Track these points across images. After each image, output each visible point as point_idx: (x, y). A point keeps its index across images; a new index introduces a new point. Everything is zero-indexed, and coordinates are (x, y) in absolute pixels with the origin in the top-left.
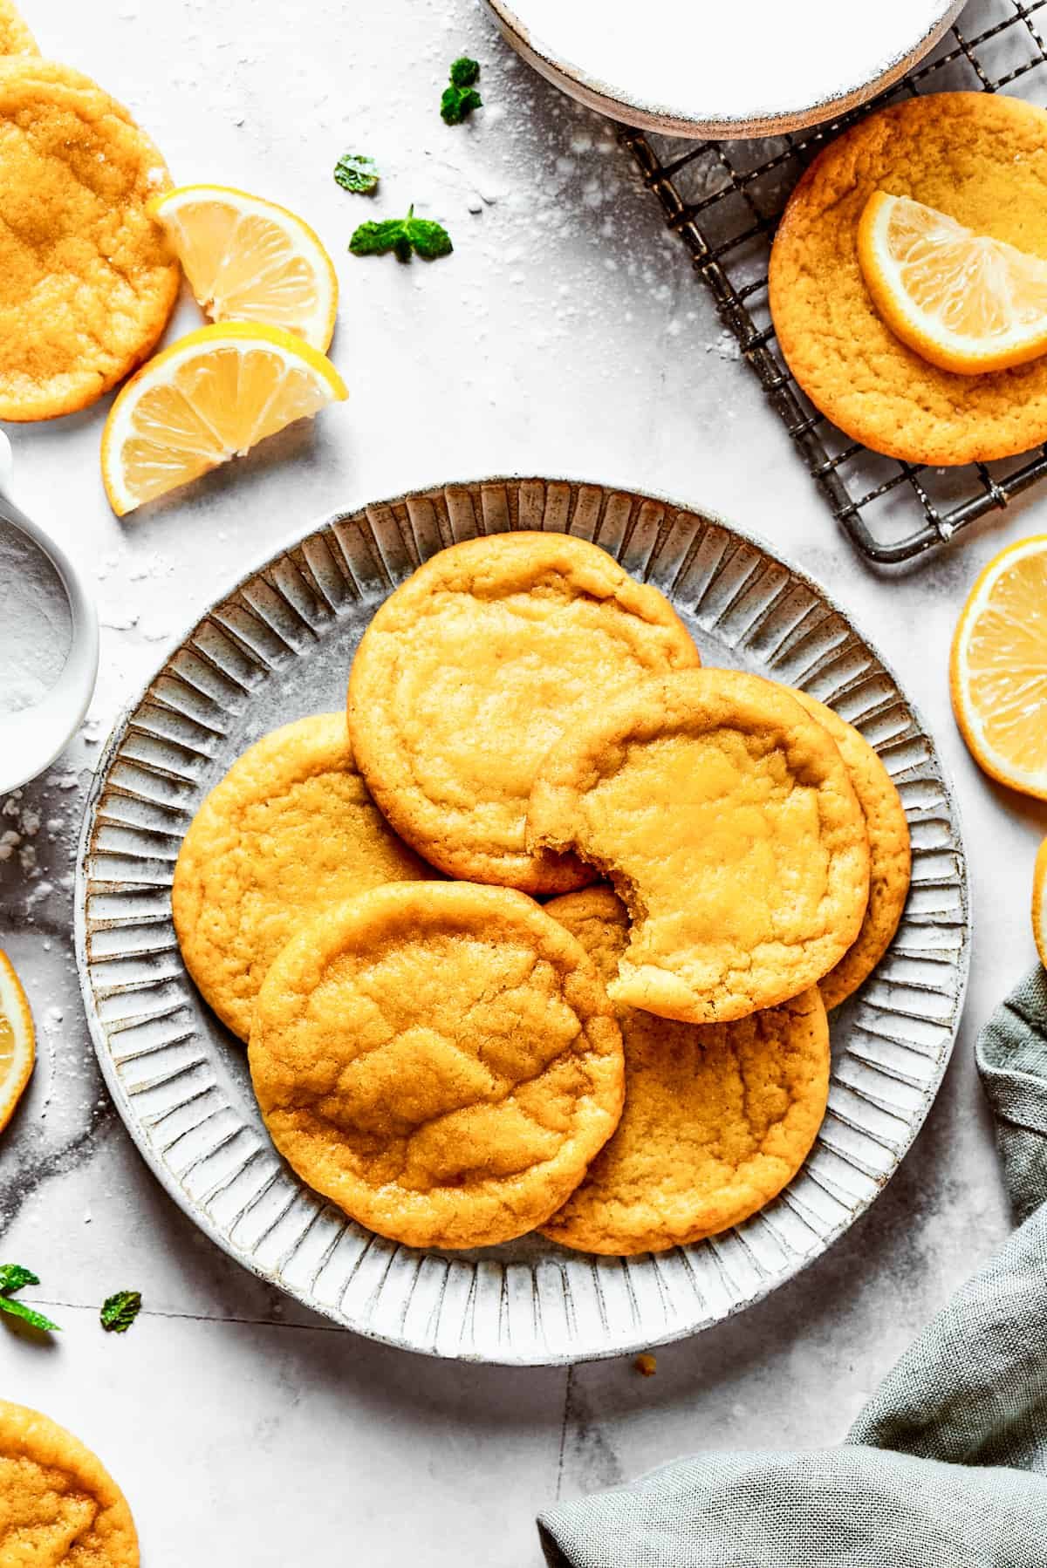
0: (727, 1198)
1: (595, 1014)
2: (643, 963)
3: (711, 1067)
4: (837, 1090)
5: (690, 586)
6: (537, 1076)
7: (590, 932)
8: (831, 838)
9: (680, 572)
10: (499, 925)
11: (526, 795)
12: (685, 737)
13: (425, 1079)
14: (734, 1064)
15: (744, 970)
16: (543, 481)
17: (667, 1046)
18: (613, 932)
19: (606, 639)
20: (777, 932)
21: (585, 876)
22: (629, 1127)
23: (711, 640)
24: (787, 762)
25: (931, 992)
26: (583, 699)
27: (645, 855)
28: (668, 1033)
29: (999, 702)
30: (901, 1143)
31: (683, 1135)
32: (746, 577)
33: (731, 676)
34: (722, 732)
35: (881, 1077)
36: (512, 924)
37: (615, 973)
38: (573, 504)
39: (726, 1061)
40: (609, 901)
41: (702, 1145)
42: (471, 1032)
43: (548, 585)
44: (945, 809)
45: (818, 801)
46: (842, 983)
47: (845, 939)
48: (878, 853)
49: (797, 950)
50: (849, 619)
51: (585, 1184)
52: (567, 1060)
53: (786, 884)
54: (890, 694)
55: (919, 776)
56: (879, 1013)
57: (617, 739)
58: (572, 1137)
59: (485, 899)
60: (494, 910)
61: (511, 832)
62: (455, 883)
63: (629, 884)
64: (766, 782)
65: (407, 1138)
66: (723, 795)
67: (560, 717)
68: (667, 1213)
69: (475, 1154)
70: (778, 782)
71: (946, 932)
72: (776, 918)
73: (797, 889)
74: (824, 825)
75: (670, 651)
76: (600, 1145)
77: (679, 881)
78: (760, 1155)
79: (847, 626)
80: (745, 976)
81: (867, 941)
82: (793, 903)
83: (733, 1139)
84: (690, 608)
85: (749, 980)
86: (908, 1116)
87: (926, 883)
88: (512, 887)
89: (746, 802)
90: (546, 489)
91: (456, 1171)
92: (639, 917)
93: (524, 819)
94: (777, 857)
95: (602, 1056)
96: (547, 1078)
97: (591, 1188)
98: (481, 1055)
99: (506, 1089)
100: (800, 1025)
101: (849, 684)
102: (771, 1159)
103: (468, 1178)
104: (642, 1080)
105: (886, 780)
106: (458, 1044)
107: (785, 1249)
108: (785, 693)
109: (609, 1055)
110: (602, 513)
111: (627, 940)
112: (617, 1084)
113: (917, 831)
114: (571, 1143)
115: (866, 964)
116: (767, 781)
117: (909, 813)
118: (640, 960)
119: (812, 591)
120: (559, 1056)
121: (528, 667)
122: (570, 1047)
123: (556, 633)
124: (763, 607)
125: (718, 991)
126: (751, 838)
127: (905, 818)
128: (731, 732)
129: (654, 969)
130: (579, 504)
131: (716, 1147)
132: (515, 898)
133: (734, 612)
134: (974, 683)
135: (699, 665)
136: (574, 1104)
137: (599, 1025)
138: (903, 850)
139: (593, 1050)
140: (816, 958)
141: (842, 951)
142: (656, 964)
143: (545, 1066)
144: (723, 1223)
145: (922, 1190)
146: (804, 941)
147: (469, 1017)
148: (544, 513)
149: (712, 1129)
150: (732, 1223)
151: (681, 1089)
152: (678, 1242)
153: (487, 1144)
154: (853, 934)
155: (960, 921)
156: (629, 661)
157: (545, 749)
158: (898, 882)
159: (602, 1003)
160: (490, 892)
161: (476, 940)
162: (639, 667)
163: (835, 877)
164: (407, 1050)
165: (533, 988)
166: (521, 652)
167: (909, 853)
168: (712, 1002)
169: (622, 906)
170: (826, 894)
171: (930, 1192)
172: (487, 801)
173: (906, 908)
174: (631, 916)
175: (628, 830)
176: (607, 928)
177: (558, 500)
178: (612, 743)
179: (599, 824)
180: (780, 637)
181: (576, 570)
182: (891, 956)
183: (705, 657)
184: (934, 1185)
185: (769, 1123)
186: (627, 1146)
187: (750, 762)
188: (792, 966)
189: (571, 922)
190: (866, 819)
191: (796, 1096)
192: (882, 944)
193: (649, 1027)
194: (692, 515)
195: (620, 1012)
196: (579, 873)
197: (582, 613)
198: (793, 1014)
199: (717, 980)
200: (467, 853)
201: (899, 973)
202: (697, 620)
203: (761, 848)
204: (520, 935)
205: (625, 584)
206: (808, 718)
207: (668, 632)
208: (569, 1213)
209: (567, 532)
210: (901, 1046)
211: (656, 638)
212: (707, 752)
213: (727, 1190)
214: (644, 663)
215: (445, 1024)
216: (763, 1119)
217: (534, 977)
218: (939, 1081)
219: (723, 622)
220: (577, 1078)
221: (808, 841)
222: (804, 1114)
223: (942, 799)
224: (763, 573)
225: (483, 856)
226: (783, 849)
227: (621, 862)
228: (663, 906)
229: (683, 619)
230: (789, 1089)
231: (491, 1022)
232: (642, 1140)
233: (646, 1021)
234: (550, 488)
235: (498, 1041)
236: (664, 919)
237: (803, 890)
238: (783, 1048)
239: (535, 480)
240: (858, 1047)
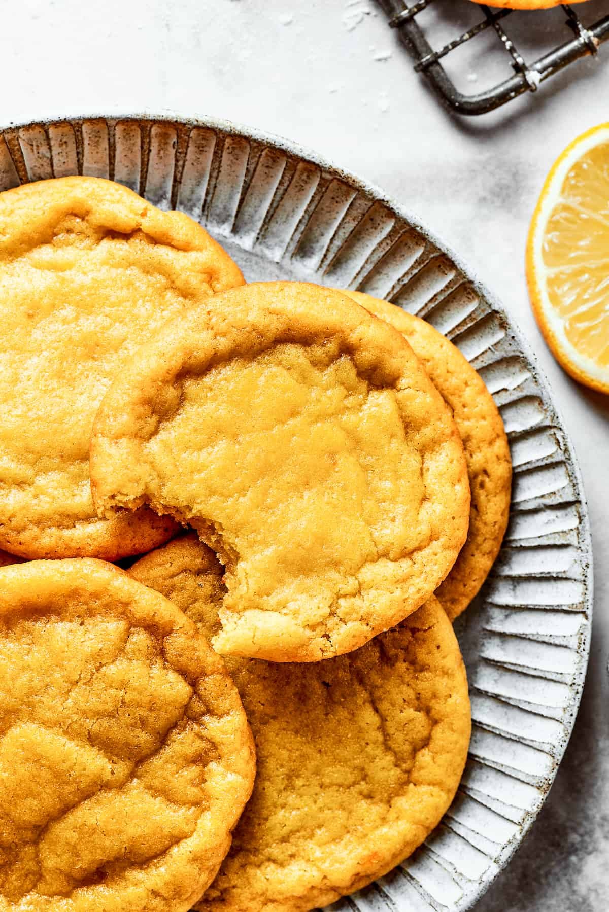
0: (387, 840)
1: (204, 674)
2: (245, 609)
3: (341, 703)
4: (480, 701)
5: (221, 206)
6: (156, 752)
7: (183, 588)
8: (419, 438)
9: (207, 193)
10: (82, 599)
11: (85, 457)
12: (242, 360)
13: (39, 776)
14: (363, 695)
15: (354, 596)
16: (41, 125)
17: (290, 691)
18: (206, 584)
19: (142, 276)
20: (381, 548)
21: (166, 530)
22: (267, 783)
23: (254, 259)
24: (356, 366)
25: (557, 579)
26: (129, 344)
27: (222, 494)
28: (288, 677)
29: (580, 301)
30: (556, 744)
31: (327, 781)
32: (276, 184)
33: (277, 287)
34: (280, 347)
35: (523, 679)
36: (96, 596)
37: (217, 627)
38: (79, 143)
39: (354, 694)
40: (196, 551)
41: (349, 787)
42: (75, 717)
43: (69, 231)
44: (533, 385)
45: (397, 402)
46: (461, 588)
47: (454, 542)
48: (472, 444)
49: (405, 563)
50: (391, 205)
51: (234, 852)
52: (185, 728)
53: (380, 496)
54: (451, 276)
55: (498, 355)
56: (508, 612)
57: (169, 377)
58: (207, 809)
59: (63, 574)
60: (75, 584)
61: (77, 500)
62: (27, 564)
63: (212, 529)
64: (337, 392)
65: (35, 843)
66: (294, 414)
67: (107, 367)
68: (326, 866)
69: (111, 845)
70: (350, 390)
71: (560, 513)
72: (376, 534)
73: (393, 500)
74: (409, 425)
75: (211, 276)
76: (237, 811)
77: (264, 514)
78: (411, 785)
79: (391, 213)
80: (357, 601)
81: (480, 539)
82: (391, 515)
83: (381, 775)
84: (225, 230)
85: (362, 605)
86: (559, 714)
87: (529, 466)
88: (91, 557)
89: (320, 417)
90: (46, 132)
91: (94, 868)
92: (230, 560)
93: (88, 483)
94: (366, 469)
95: (221, 716)
96: (167, 752)
97: (241, 855)
98: (92, 739)
99: (127, 772)
100: (424, 641)
101: (407, 274)
102: (424, 788)
103: (108, 871)
104: (271, 732)
105: (466, 367)
106: (66, 733)
107: (457, 878)
108: (341, 295)
109: (228, 714)
110: (112, 148)
111: (224, 589)
112: (242, 744)
113: (509, 414)
114: (207, 815)
115: (482, 563)
116: (339, 391)
117: (496, 396)
118: (240, 607)
119: (347, 184)
120: (175, 726)
121: (65, 321)
122: (185, 713)
123: (87, 280)
124: (300, 213)
125: (331, 623)
126: (332, 455)
127: (494, 403)
128: (289, 345)
129: (257, 612)
130: (86, 142)
131: (364, 786)
132: (94, 568)
133: (272, 224)
134: (551, 282)
135: (244, 283)
136: (202, 773)
137: (209, 685)
138: (498, 436)
139: (209, 711)
140: (427, 569)
141: (453, 555)
142: (258, 607)
143: (163, 739)
144: (387, 864)
145: (574, 830)
146: (412, 553)
147: (70, 703)
148: (51, 159)
149: (355, 768)
150: (398, 861)
151: (314, 733)
152: (345, 893)
153: (120, 832)
154: (462, 535)
155: (572, 499)
156: (169, 295)
157: (96, 404)
158: (500, 471)
159: (210, 660)
160: (68, 566)
161: (62, 620)
162: (181, 299)
163: (430, 478)
164: (14, 749)
165: (130, 660)
166: (53, 306)
167: (506, 437)
168: (327, 636)
169: (210, 553)
170: (424, 499)
171: (581, 831)
172: (46, 471)
173: (513, 495)
174: (222, 562)
175: (200, 471)
176: (200, 580)
177: (63, 143)
178: (166, 382)
179: (168, 470)
180: (326, 240)
181: (95, 208)
182: (506, 549)
183: (250, 275)
184: (585, 823)
185: (415, 750)
186: (269, 803)
187: (316, 373)
188: (404, 581)
189: (161, 580)
190: (453, 411)
191: (436, 717)
192: (495, 539)
193: (267, 674)
194: (206, 131)
195: (231, 666)
196: (158, 528)
197: (111, 255)
198: (414, 631)
199: (328, 610)
200: (36, 530)
201: (520, 566)
202: (236, 240)
203: (347, 464)
204: (107, 606)
205: (149, 213)
206: (368, 317)
207: (206, 256)
208: (223, 885)
209: (80, 174)
210: (538, 642)
211: (194, 264)
212: (267, 372)
213: (384, 830)
214: (187, 294)
215: (49, 715)
216: (407, 748)
217: (129, 647)
218: (584, 671)
219: (262, 237)
220: (200, 745)
221: (396, 445)
222: (448, 733)
223: (528, 375)
224: (293, 176)
225: (54, 530)
226: (371, 460)
227: (199, 507)
228: (251, 545)
229: (219, 242)
230: (428, 711)
231: (94, 703)
232: (284, 794)
233: (261, 669)
234: (52, 132)
235: (105, 722)
236: (258, 557)
237: (400, 499)
238: (411, 669)
239: (31, 126)
240: (493, 651)
